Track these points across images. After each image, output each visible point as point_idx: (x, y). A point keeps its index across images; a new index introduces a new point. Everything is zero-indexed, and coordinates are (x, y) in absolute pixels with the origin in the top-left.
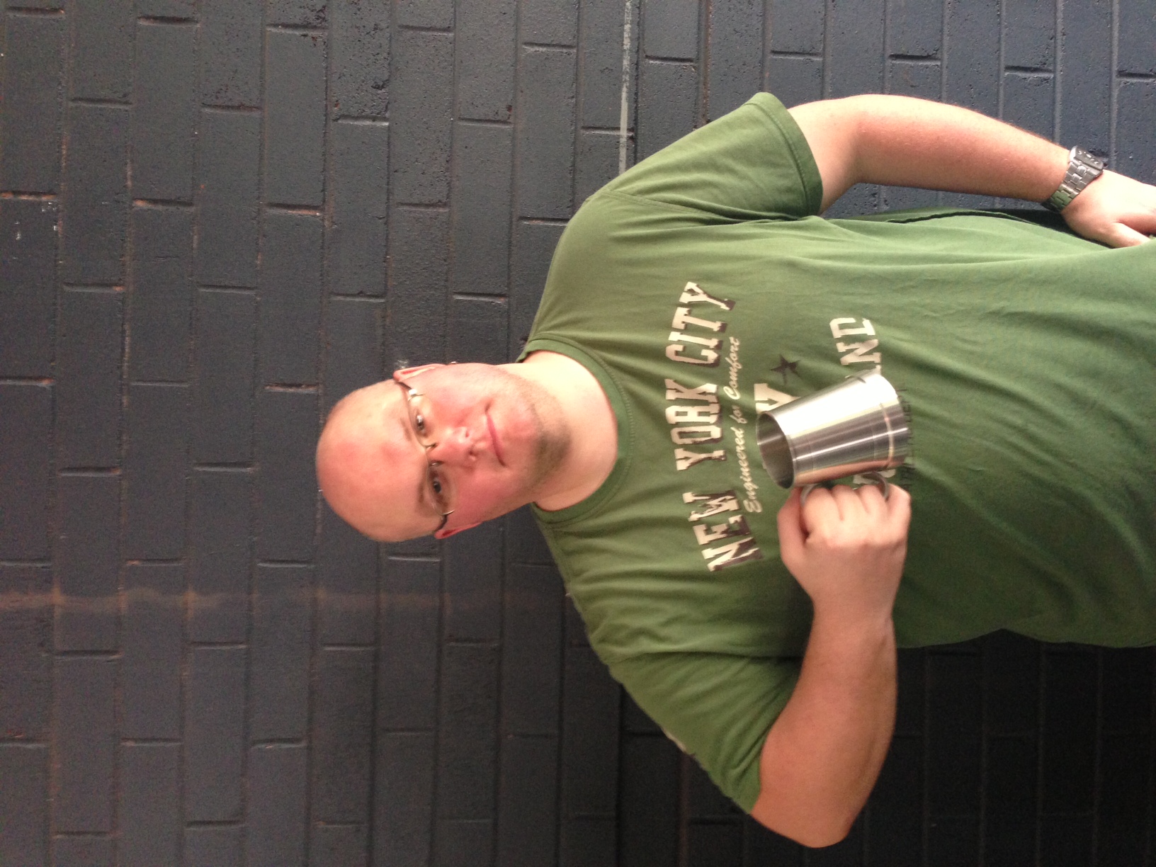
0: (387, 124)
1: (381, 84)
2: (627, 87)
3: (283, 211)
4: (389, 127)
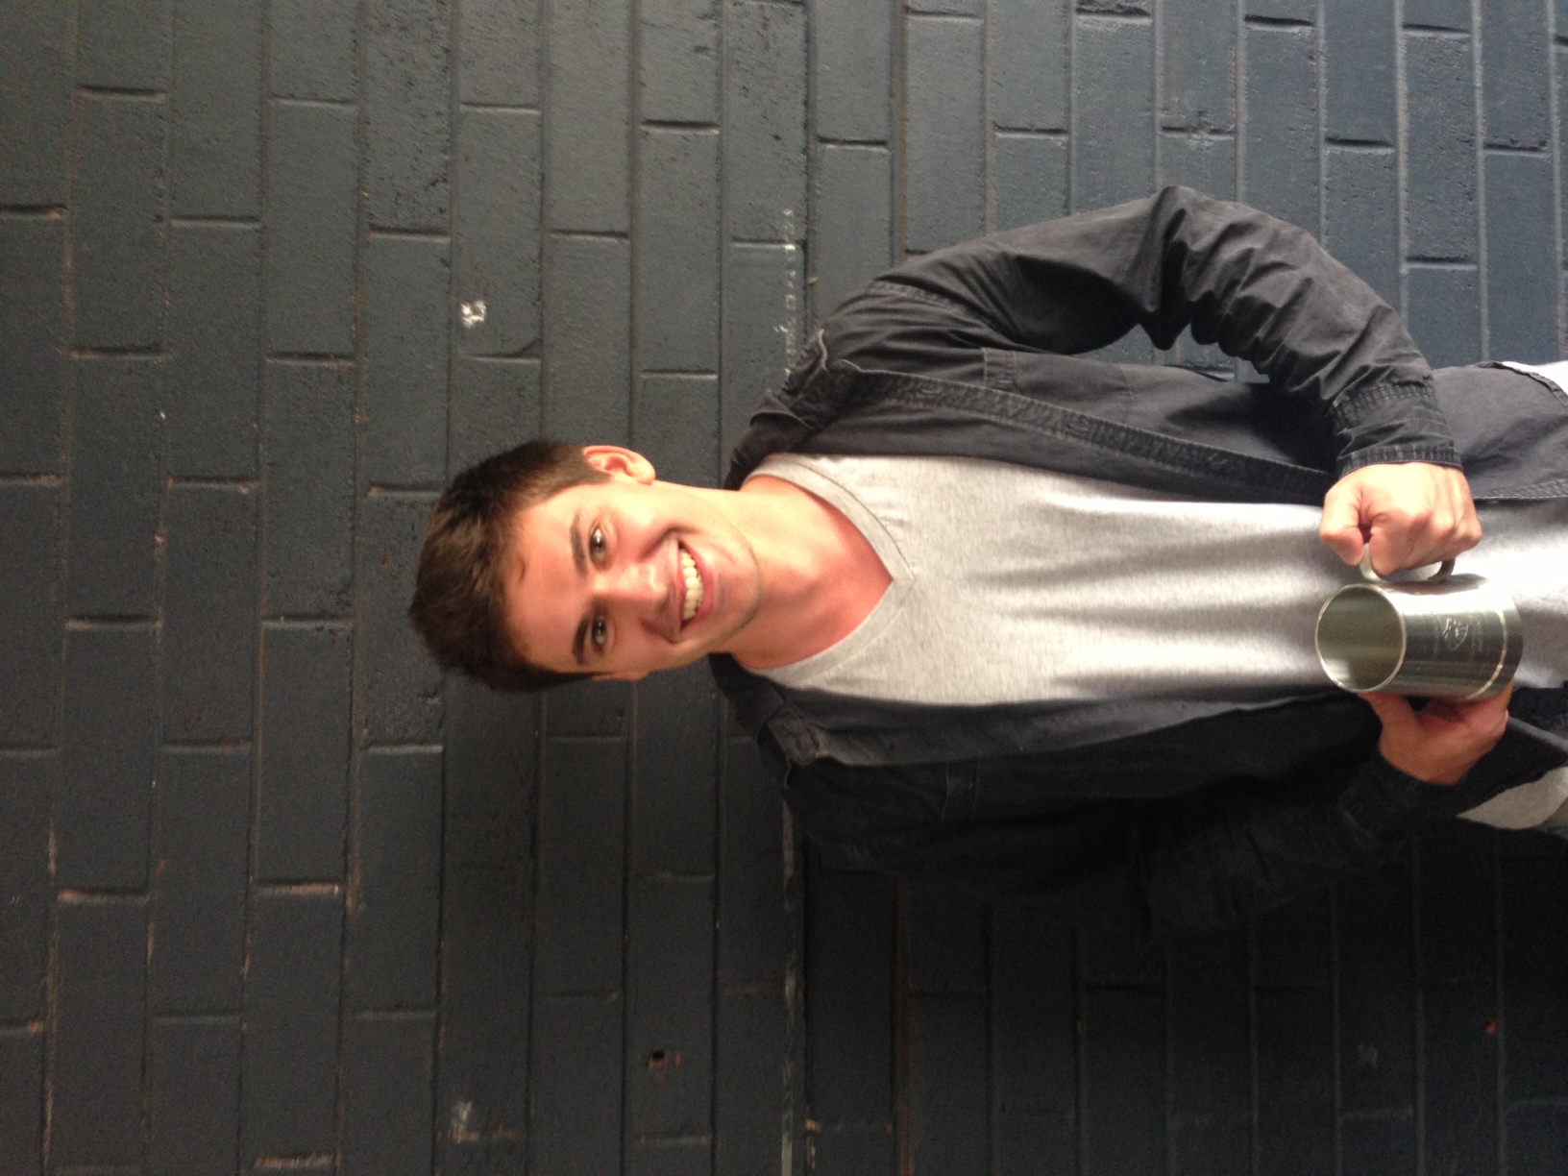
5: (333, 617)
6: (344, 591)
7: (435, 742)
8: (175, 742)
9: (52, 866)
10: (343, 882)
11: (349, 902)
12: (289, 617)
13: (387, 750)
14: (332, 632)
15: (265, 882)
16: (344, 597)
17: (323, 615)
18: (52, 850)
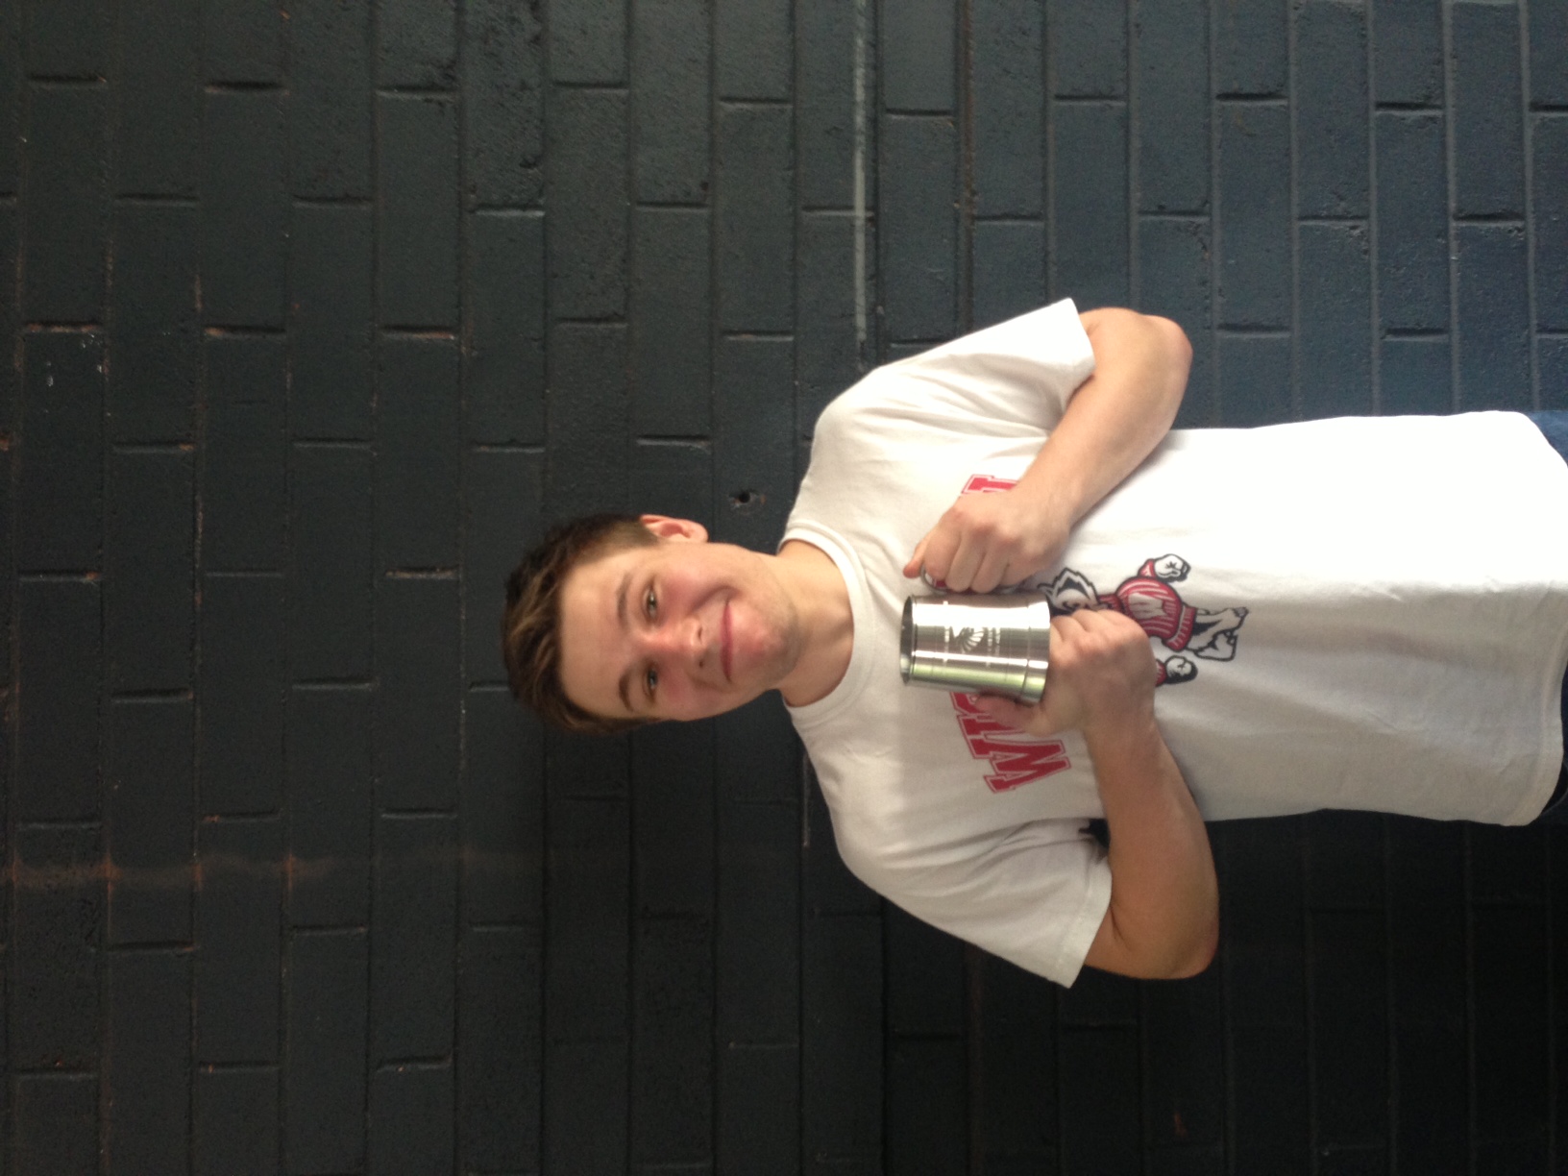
0: (540, 214)
1: (530, 159)
2: (863, 153)
3: (405, 336)
4: (544, 218)
5: (443, 89)
6: (449, 67)
7: (537, 207)
8: (303, 199)
9: (199, 306)
10: (456, 332)
11: (464, 349)
12: (402, 88)
13: (494, 213)
14: (440, 104)
15: (389, 328)
16: (451, 72)
17: (432, 87)
18: (198, 292)
